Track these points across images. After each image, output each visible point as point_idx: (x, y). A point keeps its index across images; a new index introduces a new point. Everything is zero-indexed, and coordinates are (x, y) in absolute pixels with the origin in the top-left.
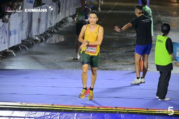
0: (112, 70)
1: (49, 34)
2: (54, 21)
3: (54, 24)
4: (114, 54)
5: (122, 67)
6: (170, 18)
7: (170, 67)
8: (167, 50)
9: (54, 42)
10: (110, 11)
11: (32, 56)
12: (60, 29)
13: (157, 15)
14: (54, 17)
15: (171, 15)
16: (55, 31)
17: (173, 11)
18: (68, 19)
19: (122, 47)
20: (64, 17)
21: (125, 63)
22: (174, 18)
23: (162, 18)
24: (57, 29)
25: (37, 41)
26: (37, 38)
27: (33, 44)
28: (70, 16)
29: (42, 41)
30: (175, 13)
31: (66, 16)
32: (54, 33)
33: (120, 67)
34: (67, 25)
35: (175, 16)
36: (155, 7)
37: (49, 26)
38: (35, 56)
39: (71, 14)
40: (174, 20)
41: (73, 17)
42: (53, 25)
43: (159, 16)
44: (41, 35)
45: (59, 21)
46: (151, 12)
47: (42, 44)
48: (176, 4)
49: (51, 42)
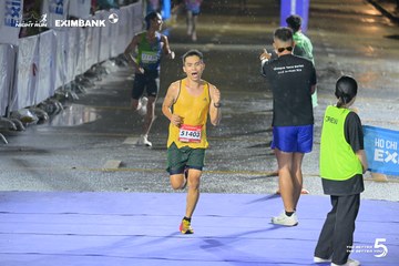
0: (215, 191)
1: (58, 104)
2: (70, 70)
3: (70, 77)
4: (221, 151)
5: (240, 184)
6: (357, 61)
7: (357, 183)
8: (348, 141)
9: (70, 124)
10: (211, 46)
11: (17, 157)
12: (87, 91)
13: (327, 54)
14: (70, 60)
15: (361, 55)
16: (74, 95)
17: (367, 46)
18: (106, 65)
19: (240, 135)
20: (96, 62)
21: (249, 176)
22: (367, 63)
23: (339, 64)
24: (78, 92)
25: (29, 120)
26: (29, 114)
27: (19, 129)
28: (111, 59)
29: (41, 120)
30: (372, 49)
31: (102, 59)
32: (71, 100)
33: (235, 183)
34: (104, 81)
35: (372, 58)
36: (322, 34)
37: (58, 83)
38: (24, 157)
39: (114, 54)
40: (369, 68)
41: (119, 60)
42: (68, 81)
43: (332, 57)
44: (39, 106)
45: (84, 71)
46: (311, 47)
47: (42, 129)
48: (374, 28)
49: (64, 124)
